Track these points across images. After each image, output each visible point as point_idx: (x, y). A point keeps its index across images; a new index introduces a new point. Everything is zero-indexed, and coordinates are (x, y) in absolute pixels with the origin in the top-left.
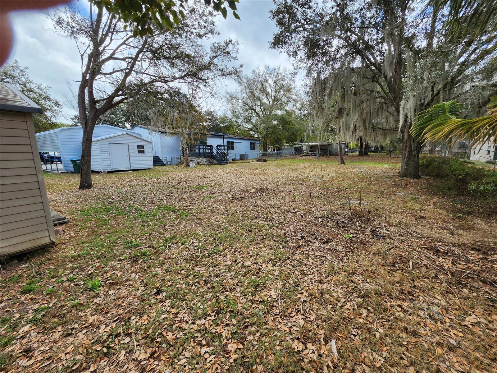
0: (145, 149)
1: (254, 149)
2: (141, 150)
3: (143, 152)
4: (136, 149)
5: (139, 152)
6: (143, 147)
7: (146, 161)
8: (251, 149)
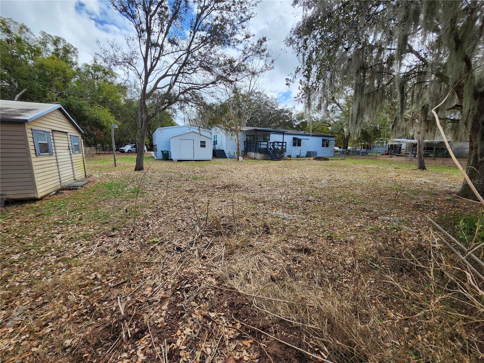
0: (206, 144)
1: (327, 146)
2: (203, 144)
3: (204, 146)
4: (199, 144)
5: (202, 146)
6: (204, 142)
7: (207, 153)
8: (323, 146)
